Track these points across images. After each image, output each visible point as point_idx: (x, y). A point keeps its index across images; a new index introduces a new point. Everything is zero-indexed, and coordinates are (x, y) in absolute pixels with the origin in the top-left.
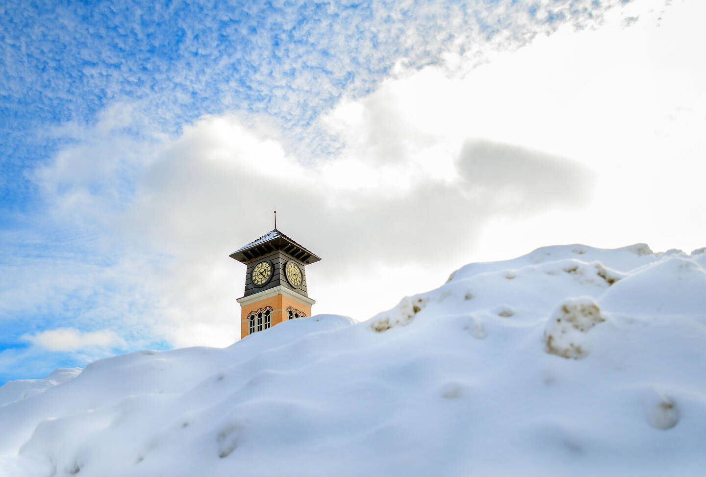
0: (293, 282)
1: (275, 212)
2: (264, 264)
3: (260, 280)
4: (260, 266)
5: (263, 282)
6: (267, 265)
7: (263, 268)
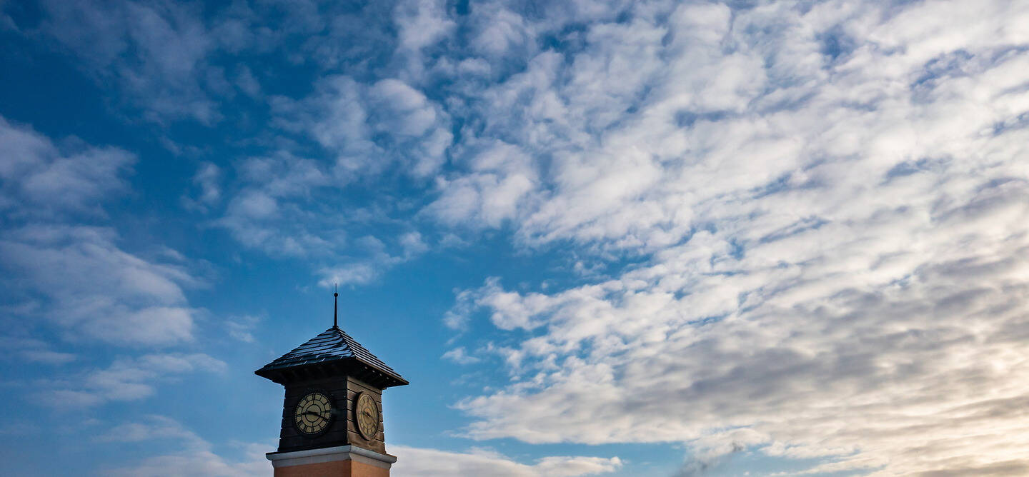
0: (366, 431)
1: (336, 295)
2: (318, 397)
3: (312, 425)
4: (310, 398)
5: (317, 429)
6: (324, 400)
7: (316, 406)
